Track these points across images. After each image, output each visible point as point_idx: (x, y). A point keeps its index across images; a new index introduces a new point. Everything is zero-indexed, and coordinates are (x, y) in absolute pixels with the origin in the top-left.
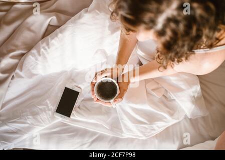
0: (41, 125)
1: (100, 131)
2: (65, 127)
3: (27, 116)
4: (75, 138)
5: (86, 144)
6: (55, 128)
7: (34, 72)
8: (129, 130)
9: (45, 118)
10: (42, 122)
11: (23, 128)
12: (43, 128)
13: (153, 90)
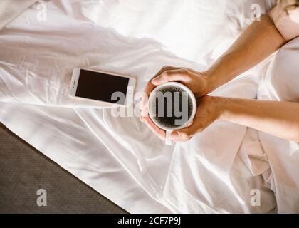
0: (43, 98)
1: (126, 166)
2: (76, 126)
3: (30, 70)
4: (80, 152)
5: (91, 171)
6: (60, 116)
7: (85, 12)
8: (172, 195)
9: (55, 91)
10: (47, 93)
11: (12, 85)
12: (42, 104)
13: (251, 157)
